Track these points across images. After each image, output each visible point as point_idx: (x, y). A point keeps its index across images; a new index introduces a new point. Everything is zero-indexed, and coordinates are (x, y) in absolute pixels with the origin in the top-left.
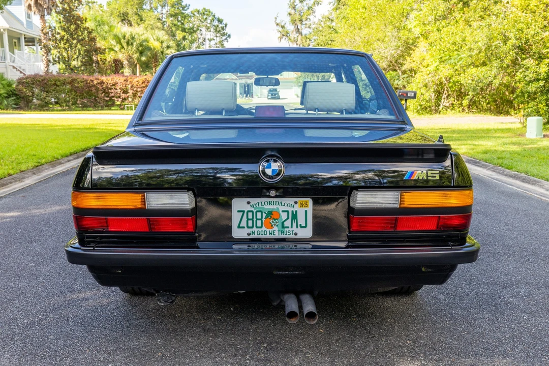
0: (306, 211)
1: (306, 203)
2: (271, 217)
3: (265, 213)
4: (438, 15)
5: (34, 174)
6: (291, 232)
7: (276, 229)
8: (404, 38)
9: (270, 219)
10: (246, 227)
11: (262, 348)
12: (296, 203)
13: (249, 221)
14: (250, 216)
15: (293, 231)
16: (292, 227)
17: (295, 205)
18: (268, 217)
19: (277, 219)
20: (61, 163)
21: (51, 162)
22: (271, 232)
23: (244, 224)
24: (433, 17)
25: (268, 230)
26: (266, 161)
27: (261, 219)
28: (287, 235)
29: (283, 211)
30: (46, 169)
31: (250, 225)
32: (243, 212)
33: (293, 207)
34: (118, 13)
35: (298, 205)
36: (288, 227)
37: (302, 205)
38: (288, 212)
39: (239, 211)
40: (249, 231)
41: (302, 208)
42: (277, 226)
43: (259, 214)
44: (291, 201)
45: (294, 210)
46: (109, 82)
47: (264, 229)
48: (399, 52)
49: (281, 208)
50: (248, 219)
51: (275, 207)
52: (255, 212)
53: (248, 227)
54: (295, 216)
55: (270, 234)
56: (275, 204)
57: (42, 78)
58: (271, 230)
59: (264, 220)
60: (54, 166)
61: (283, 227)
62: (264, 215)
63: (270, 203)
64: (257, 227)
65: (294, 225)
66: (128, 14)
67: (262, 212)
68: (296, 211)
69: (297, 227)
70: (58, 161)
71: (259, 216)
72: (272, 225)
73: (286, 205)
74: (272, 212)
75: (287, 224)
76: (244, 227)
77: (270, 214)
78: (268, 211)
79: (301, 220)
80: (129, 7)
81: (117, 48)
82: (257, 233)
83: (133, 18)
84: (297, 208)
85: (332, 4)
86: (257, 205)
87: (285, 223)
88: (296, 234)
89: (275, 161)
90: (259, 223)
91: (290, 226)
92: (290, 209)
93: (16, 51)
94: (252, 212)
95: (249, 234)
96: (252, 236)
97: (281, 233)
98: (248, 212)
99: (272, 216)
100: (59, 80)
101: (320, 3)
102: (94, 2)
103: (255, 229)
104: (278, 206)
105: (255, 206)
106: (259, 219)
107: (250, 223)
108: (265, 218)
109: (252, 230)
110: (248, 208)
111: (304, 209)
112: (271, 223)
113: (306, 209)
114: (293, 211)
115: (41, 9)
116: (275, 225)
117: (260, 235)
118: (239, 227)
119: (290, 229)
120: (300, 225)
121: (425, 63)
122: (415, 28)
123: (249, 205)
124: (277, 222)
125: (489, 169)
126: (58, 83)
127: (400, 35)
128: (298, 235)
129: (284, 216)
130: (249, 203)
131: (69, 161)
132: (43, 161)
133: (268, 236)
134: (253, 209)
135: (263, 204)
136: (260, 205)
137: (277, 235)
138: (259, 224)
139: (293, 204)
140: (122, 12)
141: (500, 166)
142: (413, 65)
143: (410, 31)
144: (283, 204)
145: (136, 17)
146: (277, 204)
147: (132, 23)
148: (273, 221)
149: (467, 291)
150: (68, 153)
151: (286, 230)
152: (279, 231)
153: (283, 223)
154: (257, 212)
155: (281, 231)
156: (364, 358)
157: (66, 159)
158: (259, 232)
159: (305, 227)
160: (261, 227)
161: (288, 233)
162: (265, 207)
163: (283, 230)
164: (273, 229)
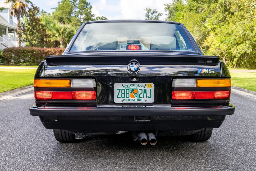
0: (151, 89)
1: (151, 86)
2: (133, 92)
3: (131, 90)
4: (219, 19)
5: (11, 93)
6: (144, 100)
7: (136, 98)
8: (203, 31)
9: (133, 93)
10: (121, 97)
11: (129, 164)
12: (146, 85)
13: (123, 94)
14: (123, 92)
15: (144, 99)
16: (144, 97)
17: (145, 86)
19: (136, 93)
20: (25, 89)
21: (20, 88)
22: (133, 100)
23: (120, 96)
24: (217, 21)
25: (132, 99)
26: (131, 64)
27: (129, 93)
28: (142, 101)
29: (139, 89)
30: (18, 91)
31: (123, 96)
32: (120, 90)
34: (58, 18)
35: (147, 86)
36: (142, 97)
37: (149, 86)
38: (142, 90)
39: (117, 89)
40: (123, 99)
41: (149, 88)
42: (137, 97)
43: (128, 91)
44: (143, 84)
45: (145, 89)
46: (52, 51)
47: (130, 98)
48: (201, 38)
49: (139, 88)
50: (122, 93)
51: (136, 87)
52: (125, 89)
53: (122, 97)
54: (145, 92)
55: (133, 101)
56: (135, 86)
57: (17, 49)
58: (133, 99)
59: (130, 93)
60: (22, 90)
61: (139, 97)
62: (130, 91)
63: (133, 85)
64: (127, 97)
65: (145, 96)
66: (63, 18)
67: (129, 90)
68: (146, 89)
69: (146, 97)
70: (24, 87)
71: (128, 92)
72: (134, 96)
73: (141, 86)
74: (134, 89)
76: (120, 97)
77: (133, 91)
78: (132, 89)
79: (148, 94)
80: (64, 14)
81: (57, 35)
82: (126, 100)
83: (65, 20)
84: (146, 88)
85: (167, 15)
86: (127, 86)
87: (140, 95)
88: (146, 101)
89: (136, 64)
90: (128, 95)
91: (143, 97)
92: (143, 88)
93: (3, 35)
94: (124, 89)
95: (123, 101)
96: (124, 102)
97: (139, 100)
98: (122, 89)
100: (26, 50)
101: (161, 14)
102: (46, 12)
103: (125, 98)
104: (137, 87)
105: (125, 87)
106: (128, 93)
107: (123, 95)
108: (131, 93)
109: (124, 98)
114: (144, 89)
115: (18, 14)
116: (135, 96)
117: (128, 101)
118: (118, 97)
119: (143, 98)
120: (148, 96)
121: (213, 43)
122: (208, 26)
123: (123, 86)
124: (136, 95)
125: (246, 92)
126: (25, 52)
127: (201, 29)
128: (147, 101)
129: (140, 92)
130: (122, 85)
132: (16, 87)
133: (132, 102)
134: (124, 88)
135: (130, 86)
136: (128, 86)
137: (136, 101)
138: (128, 96)
139: (144, 86)
140: (60, 17)
141: (251, 90)
142: (208, 44)
143: (206, 27)
144: (139, 86)
145: (67, 20)
146: (137, 86)
147: (65, 23)
148: (134, 94)
149: (233, 140)
150: (29, 84)
151: (141, 98)
152: (137, 99)
153: (139, 95)
154: (126, 90)
156: (181, 167)
157: (28, 87)
158: (127, 100)
159: (151, 97)
160: (129, 97)
161: (142, 100)
162: (131, 87)
163: (139, 98)
164: (134, 98)
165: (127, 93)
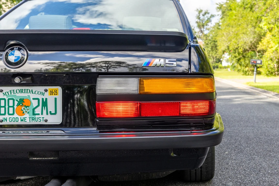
0: (56, 99)
1: (56, 91)
2: (22, 104)
3: (17, 100)
6: (42, 119)
7: (27, 115)
9: (21, 106)
12: (46, 91)
14: (3, 104)
15: (43, 118)
16: (42, 114)
17: (46, 93)
18: (19, 105)
19: (28, 106)
22: (22, 119)
25: (19, 117)
26: (10, 49)
27: (13, 107)
28: (38, 122)
29: (34, 99)
31: (3, 112)
33: (43, 94)
35: (48, 92)
36: (39, 114)
37: (52, 93)
38: (38, 99)
40: (2, 117)
41: (52, 95)
42: (28, 113)
43: (11, 102)
44: (42, 89)
45: (44, 97)
47: (16, 115)
49: (32, 96)
51: (26, 95)
52: (7, 99)
53: (1, 114)
54: (45, 104)
55: (22, 120)
56: (26, 92)
58: (22, 117)
59: (15, 107)
61: (34, 114)
62: (16, 103)
63: (21, 91)
64: (9, 114)
65: (45, 112)
67: (13, 99)
68: (46, 99)
69: (47, 114)
72: (23, 112)
73: (36, 92)
74: (23, 99)
75: (38, 111)
77: (21, 101)
78: (20, 99)
79: (51, 107)
84: (47, 95)
86: (10, 93)
87: (36, 110)
88: (46, 121)
89: (19, 49)
90: (11, 109)
91: (40, 113)
92: (40, 97)
94: (4, 99)
95: (1, 121)
96: (4, 123)
97: (32, 120)
98: (1, 99)
99: (24, 104)
103: (7, 116)
104: (29, 94)
105: (7, 94)
106: (11, 107)
107: (3, 109)
108: (18, 105)
110: (1, 96)
111: (54, 96)
112: (22, 110)
113: (56, 96)
114: (43, 99)
116: (26, 112)
117: (12, 122)
119: (40, 116)
120: (50, 112)
123: (2, 93)
124: (28, 110)
128: (48, 121)
129: (35, 103)
130: (1, 91)
133: (20, 123)
134: (5, 97)
135: (15, 92)
136: (12, 93)
137: (28, 122)
138: (11, 112)
139: (44, 92)
144: (34, 92)
148: (24, 109)
151: (37, 116)
152: (30, 118)
153: (34, 110)
154: (9, 99)
155: (32, 118)
158: (10, 119)
159: (55, 114)
160: (13, 114)
161: (38, 120)
162: (17, 95)
163: (34, 116)
164: (24, 116)
165: (10, 105)
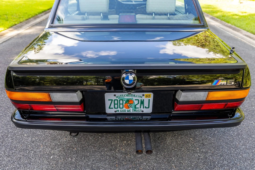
0: (149, 100)
1: (150, 96)
2: (128, 103)
3: (125, 101)
7: (131, 109)
10: (114, 108)
12: (143, 95)
13: (115, 105)
14: (116, 102)
15: (141, 110)
16: (140, 108)
17: (143, 97)
18: (126, 103)
19: (132, 104)
22: (128, 110)
23: (112, 106)
25: (126, 110)
27: (123, 104)
28: (138, 112)
29: (135, 100)
31: (116, 107)
32: (112, 100)
33: (142, 97)
35: (145, 96)
36: (138, 108)
37: (147, 96)
38: (138, 100)
39: (109, 100)
40: (116, 110)
42: (132, 107)
44: (141, 94)
47: (124, 109)
49: (134, 98)
50: (115, 104)
51: (131, 97)
52: (119, 100)
54: (142, 102)
55: (128, 111)
56: (131, 96)
58: (128, 109)
59: (124, 104)
61: (135, 108)
62: (124, 102)
63: (128, 95)
64: (120, 108)
65: (142, 107)
67: (123, 100)
68: (143, 100)
69: (143, 108)
72: (129, 107)
73: (137, 96)
74: (129, 100)
76: (112, 108)
77: (128, 101)
78: (127, 100)
79: (146, 104)
84: (144, 98)
86: (120, 97)
87: (136, 106)
88: (143, 111)
89: (131, 74)
90: (121, 106)
91: (139, 107)
92: (140, 99)
94: (117, 100)
95: (115, 112)
96: (117, 113)
97: (134, 111)
98: (115, 100)
99: (129, 103)
103: (119, 109)
104: (133, 97)
105: (119, 97)
109: (117, 109)
110: (115, 98)
111: (148, 98)
112: (128, 106)
113: (149, 98)
114: (141, 100)
117: (122, 112)
118: (110, 108)
119: (139, 109)
120: (145, 107)
123: (115, 97)
124: (132, 106)
129: (136, 102)
130: (115, 95)
131: (42, 16)
133: (127, 112)
134: (117, 99)
135: (124, 96)
136: (122, 97)
137: (132, 112)
139: (142, 96)
144: (135, 96)
146: (132, 96)
148: (129, 105)
151: (137, 109)
152: (133, 110)
153: (135, 106)
154: (120, 100)
155: (134, 110)
158: (121, 110)
159: (148, 108)
160: (123, 108)
161: (138, 111)
162: (125, 97)
163: (135, 109)
164: (129, 109)
165: (121, 103)
